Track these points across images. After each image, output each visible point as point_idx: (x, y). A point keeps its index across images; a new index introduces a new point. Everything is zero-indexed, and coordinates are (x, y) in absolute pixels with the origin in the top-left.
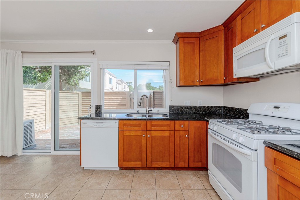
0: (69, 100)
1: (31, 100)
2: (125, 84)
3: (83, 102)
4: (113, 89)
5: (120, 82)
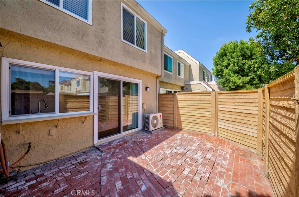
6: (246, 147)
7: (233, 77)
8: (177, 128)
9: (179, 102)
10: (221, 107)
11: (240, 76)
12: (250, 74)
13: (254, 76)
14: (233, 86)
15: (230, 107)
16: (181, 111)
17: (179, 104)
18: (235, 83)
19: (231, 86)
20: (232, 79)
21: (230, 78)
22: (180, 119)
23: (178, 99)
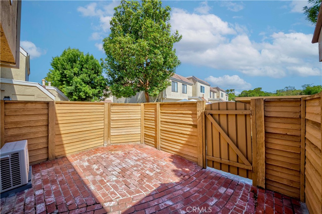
0: (130, 113)
1: (83, 114)
2: (222, 92)
3: (146, 116)
4: (203, 98)
5: (215, 90)
6: (134, 143)
7: (85, 87)
8: (55, 157)
9: (58, 115)
10: (113, 117)
11: (91, 88)
12: (98, 87)
13: (101, 90)
14: (84, 96)
15: (122, 116)
16: (63, 129)
17: (59, 119)
18: (86, 93)
19: (82, 96)
20: (83, 89)
21: (82, 87)
22: (62, 141)
23: (57, 112)
